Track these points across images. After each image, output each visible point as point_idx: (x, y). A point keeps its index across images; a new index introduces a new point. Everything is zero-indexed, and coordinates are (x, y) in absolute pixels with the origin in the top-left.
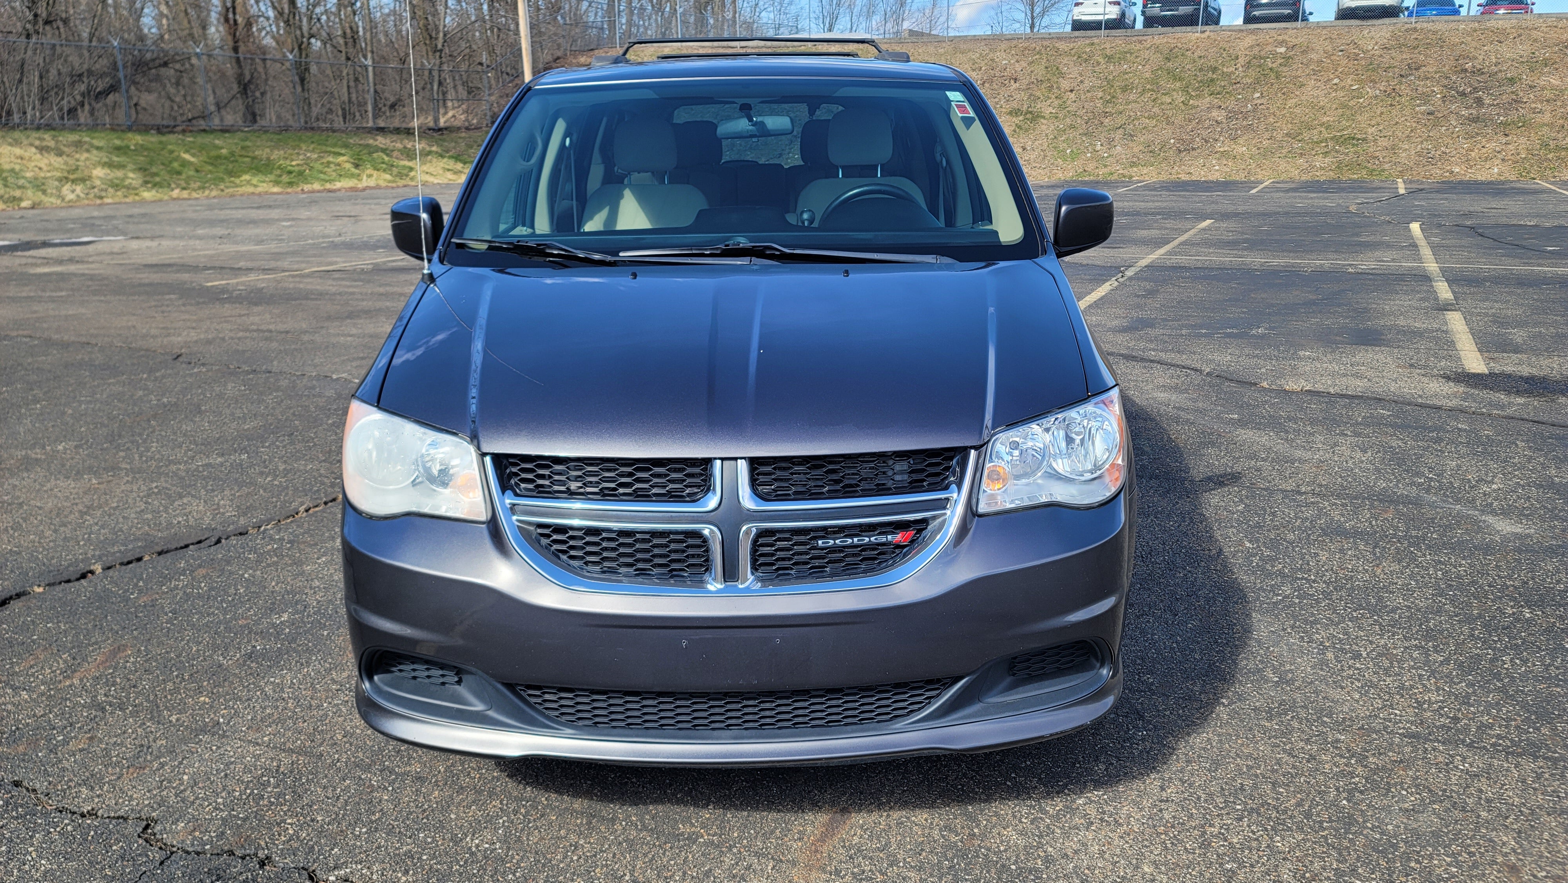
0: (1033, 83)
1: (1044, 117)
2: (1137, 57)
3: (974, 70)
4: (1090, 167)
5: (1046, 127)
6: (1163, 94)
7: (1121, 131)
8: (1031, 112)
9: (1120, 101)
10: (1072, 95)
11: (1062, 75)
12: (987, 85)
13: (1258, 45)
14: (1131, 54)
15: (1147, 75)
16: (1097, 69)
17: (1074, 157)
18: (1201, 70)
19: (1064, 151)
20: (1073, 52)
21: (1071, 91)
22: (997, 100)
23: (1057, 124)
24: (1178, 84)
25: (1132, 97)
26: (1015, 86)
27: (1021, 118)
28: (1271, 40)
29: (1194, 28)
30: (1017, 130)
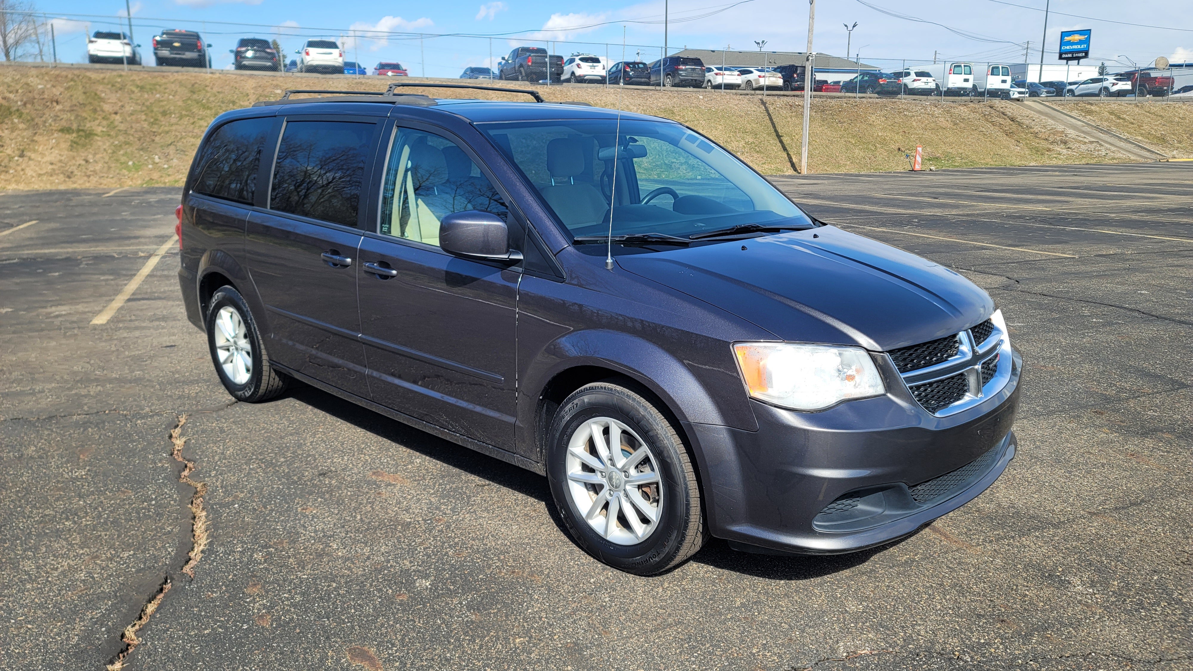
0: (75, 105)
1: (96, 135)
2: (165, 89)
3: (11, 92)
4: (155, 175)
5: (102, 143)
6: (199, 119)
7: (172, 147)
8: (83, 130)
9: (163, 123)
10: (118, 117)
11: (102, 100)
12: (29, 106)
13: (260, 86)
14: (160, 86)
15: (180, 103)
16: (132, 96)
17: (137, 168)
18: (223, 102)
19: (126, 163)
20: (106, 81)
21: (116, 113)
22: (43, 119)
23: (111, 141)
24: (209, 112)
25: (173, 120)
26: (58, 107)
27: (74, 135)
28: (268, 84)
29: (203, 70)
30: (75, 145)
